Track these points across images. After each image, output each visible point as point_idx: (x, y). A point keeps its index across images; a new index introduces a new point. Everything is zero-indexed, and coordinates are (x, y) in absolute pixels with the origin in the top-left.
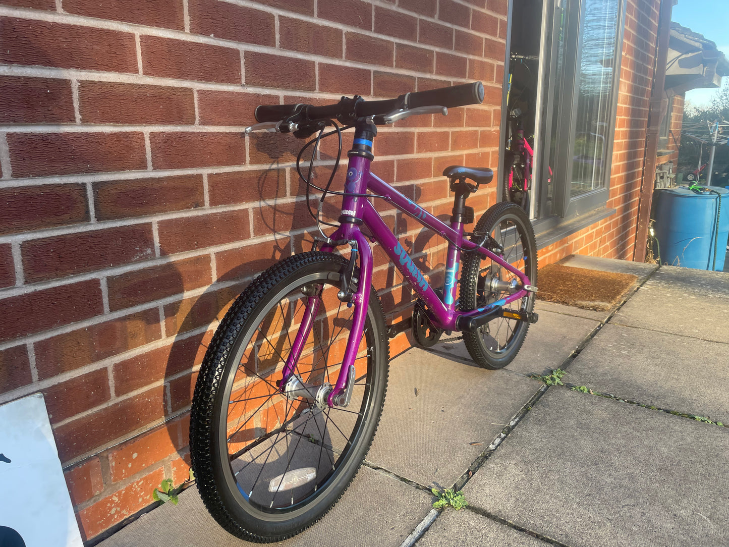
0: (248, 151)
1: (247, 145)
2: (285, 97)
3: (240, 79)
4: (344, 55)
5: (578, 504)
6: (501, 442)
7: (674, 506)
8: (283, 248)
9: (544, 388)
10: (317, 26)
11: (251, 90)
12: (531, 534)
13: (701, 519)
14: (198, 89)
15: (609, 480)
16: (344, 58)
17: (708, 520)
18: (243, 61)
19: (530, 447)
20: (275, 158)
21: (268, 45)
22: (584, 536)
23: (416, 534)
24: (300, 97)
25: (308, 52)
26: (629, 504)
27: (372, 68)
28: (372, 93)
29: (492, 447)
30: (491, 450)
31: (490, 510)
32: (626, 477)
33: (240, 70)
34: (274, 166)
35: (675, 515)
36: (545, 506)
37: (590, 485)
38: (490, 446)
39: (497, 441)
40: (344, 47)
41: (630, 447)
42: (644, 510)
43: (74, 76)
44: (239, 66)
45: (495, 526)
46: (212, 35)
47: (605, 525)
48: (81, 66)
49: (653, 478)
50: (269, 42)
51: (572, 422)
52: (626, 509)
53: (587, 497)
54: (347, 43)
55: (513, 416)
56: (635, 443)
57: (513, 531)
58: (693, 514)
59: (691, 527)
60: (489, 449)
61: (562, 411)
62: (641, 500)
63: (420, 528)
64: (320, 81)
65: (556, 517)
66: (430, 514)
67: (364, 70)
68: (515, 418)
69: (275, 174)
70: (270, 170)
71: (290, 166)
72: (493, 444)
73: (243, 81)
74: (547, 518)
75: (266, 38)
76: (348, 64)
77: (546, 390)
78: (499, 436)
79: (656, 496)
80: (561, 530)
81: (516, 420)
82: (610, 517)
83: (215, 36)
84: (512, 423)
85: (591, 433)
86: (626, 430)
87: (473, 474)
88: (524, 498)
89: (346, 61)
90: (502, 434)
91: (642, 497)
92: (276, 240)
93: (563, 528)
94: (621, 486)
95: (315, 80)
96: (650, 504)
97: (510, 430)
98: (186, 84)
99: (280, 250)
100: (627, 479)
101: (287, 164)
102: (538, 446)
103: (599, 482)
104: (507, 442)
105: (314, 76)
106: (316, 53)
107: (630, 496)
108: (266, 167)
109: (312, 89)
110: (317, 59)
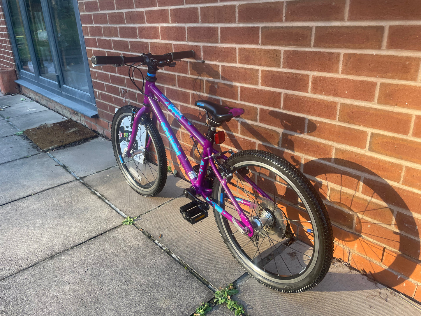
0: (189, 69)
1: (189, 66)
2: (203, 46)
3: (186, 39)
4: (237, 20)
5: (101, 255)
6: (159, 247)
7: (73, 287)
8: (203, 115)
9: (213, 288)
10: (220, 7)
11: (190, 43)
12: (98, 236)
13: (59, 292)
14: (174, 44)
15: (106, 273)
16: (237, 22)
17: (56, 294)
18: (186, 31)
19: (148, 254)
20: (199, 74)
21: (196, 23)
22: (85, 249)
23: (119, 211)
24: (210, 46)
25: (215, 22)
26: (88, 271)
27: (260, 25)
28: (260, 43)
29: (156, 241)
30: (154, 241)
31: (116, 229)
32: (103, 280)
33: (185, 35)
34: (200, 78)
35: (69, 284)
36: (107, 245)
37: (108, 264)
38: (157, 241)
39: (160, 245)
40: (237, 15)
41: (124, 297)
42: (81, 275)
43: (149, 41)
44: (185, 34)
45: (108, 229)
46: (177, 23)
47: (85, 257)
48: (150, 38)
49: (95, 291)
50: (196, 21)
51: (163, 282)
52: (86, 269)
53: (102, 259)
54: (239, 13)
55: (181, 257)
56: (126, 303)
57: (103, 232)
58: (64, 291)
59: (59, 285)
60: (155, 240)
61: (177, 283)
62: (86, 277)
63: (121, 212)
64: (221, 37)
65: (99, 245)
66: (126, 215)
67: (254, 27)
68: (178, 258)
69: (199, 81)
70: (197, 79)
71: (206, 79)
72: (158, 243)
73: (187, 40)
74: (101, 242)
75: (195, 19)
76: (241, 25)
77: (211, 289)
78: (163, 246)
79: (84, 285)
80: (92, 244)
81: (177, 259)
82: (86, 261)
83: (178, 23)
84: (174, 256)
85: (147, 286)
86: (141, 306)
87: (141, 231)
88: (116, 240)
89: (238, 23)
90: (165, 248)
91: (87, 279)
92: (200, 110)
93: (93, 245)
94: (100, 275)
95: (218, 37)
96: (82, 279)
97: (168, 252)
98: (171, 42)
99: (202, 116)
100: (102, 280)
101: (205, 78)
102: (148, 259)
103: (108, 268)
104: (157, 248)
105: (218, 34)
106: (219, 22)
107: (91, 275)
108: (196, 77)
109: (216, 42)
110: (220, 25)
